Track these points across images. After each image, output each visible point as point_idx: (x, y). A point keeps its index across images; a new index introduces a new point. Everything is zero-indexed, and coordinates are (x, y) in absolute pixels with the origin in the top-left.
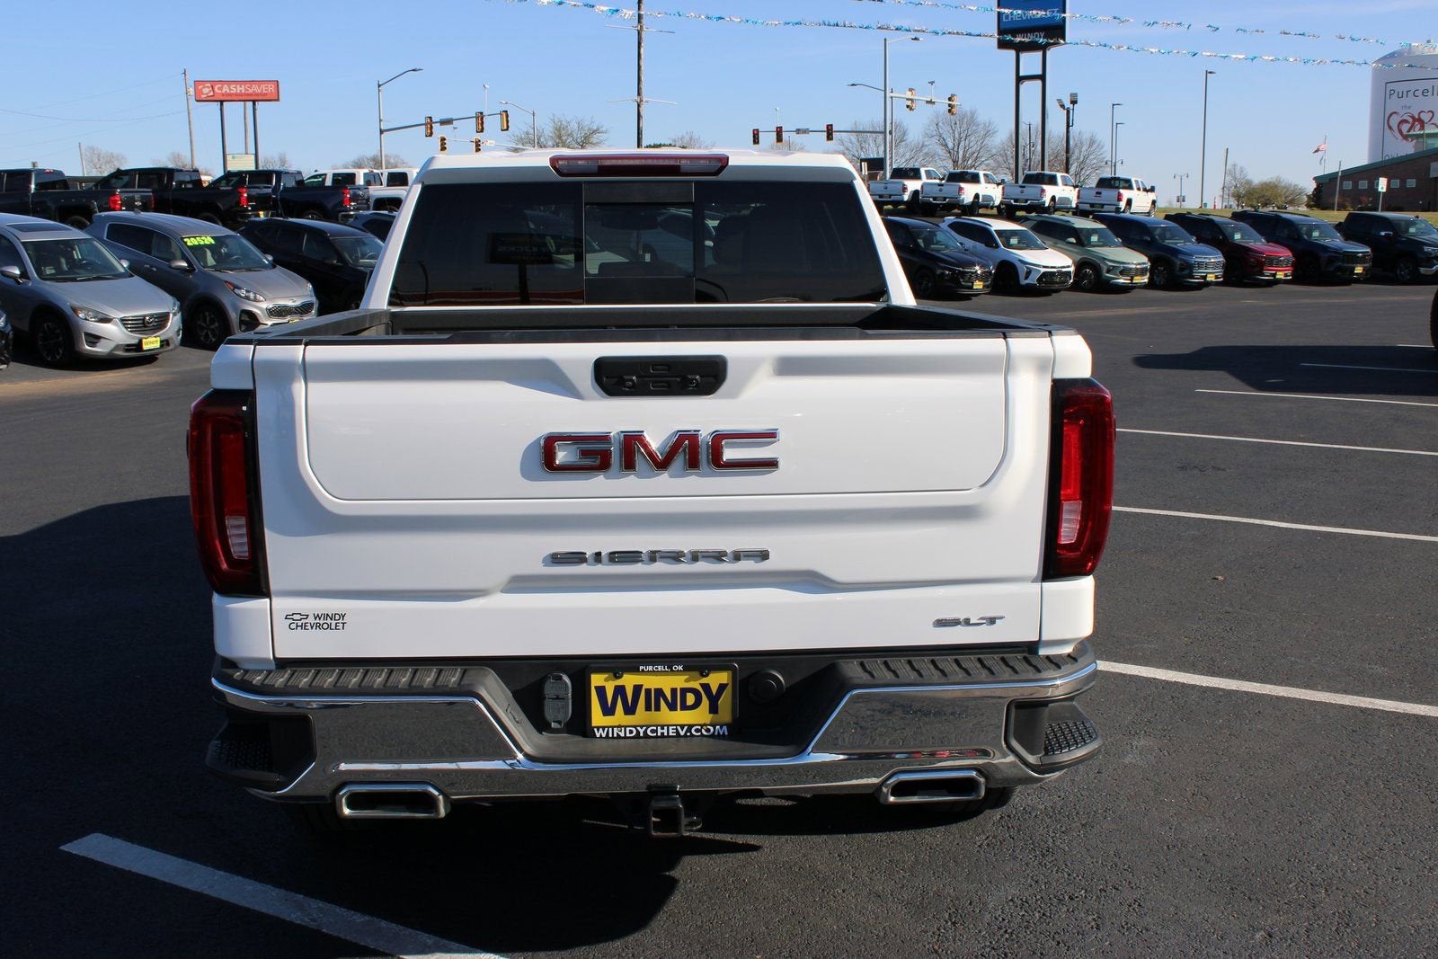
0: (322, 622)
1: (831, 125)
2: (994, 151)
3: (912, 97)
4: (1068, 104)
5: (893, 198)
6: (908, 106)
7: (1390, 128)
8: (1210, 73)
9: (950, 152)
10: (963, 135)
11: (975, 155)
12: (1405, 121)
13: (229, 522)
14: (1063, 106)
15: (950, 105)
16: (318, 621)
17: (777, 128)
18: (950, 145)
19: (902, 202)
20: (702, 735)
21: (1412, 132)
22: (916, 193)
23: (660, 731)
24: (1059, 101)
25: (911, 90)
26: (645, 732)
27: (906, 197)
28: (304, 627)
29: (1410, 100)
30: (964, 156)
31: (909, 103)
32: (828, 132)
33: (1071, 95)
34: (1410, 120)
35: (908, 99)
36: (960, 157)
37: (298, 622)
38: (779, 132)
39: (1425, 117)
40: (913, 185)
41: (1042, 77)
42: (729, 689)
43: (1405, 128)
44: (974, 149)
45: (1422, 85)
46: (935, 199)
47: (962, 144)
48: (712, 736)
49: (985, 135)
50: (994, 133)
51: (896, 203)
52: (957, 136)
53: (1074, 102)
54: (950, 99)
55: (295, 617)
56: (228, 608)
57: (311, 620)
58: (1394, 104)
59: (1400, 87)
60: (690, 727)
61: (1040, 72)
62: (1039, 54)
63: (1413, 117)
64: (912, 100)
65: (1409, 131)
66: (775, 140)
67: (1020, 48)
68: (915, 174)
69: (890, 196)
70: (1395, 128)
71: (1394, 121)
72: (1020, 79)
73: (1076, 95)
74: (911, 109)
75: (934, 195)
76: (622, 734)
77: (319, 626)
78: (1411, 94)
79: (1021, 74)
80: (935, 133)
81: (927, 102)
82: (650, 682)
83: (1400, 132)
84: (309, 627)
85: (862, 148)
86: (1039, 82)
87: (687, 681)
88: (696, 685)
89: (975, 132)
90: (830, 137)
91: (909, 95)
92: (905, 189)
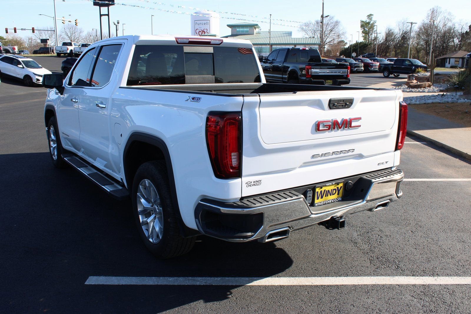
0: (255, 183)
1: (34, 28)
2: (83, 38)
3: (64, 20)
4: (116, 24)
5: (64, 52)
6: (63, 23)
7: (196, 33)
8: (153, 16)
9: (69, 38)
10: (73, 32)
11: (77, 38)
12: (200, 31)
13: (232, 154)
14: (115, 24)
15: (76, 23)
16: (254, 183)
17: (14, 28)
18: (69, 35)
19: (67, 53)
20: (337, 201)
21: (202, 35)
22: (71, 50)
23: (328, 202)
24: (114, 22)
25: (63, 17)
26: (325, 203)
27: (68, 52)
28: (250, 186)
29: (201, 26)
30: (74, 39)
31: (63, 21)
32: (33, 30)
33: (117, 21)
34: (202, 31)
35: (62, 20)
36: (73, 39)
37: (249, 184)
38: (15, 30)
39: (205, 31)
40: (70, 48)
41: (108, 15)
42: (342, 187)
43: (200, 33)
44: (77, 37)
45: (204, 22)
46: (78, 52)
47: (73, 35)
48: (338, 201)
49: (80, 32)
50: (83, 32)
51: (65, 54)
52: (71, 32)
53: (118, 23)
54: (76, 21)
55: (249, 183)
56: (229, 183)
57: (253, 183)
58: (197, 27)
59: (198, 22)
60: (334, 199)
61: (107, 14)
62: (107, 8)
63: (202, 30)
64: (64, 21)
65: (201, 34)
66: (14, 32)
67: (101, 5)
68: (70, 44)
69: (63, 51)
70: (198, 33)
71: (197, 31)
72: (101, 15)
73: (118, 21)
74: (64, 23)
75: (78, 51)
76: (321, 204)
77: (254, 185)
78: (201, 24)
79: (101, 14)
80: (64, 31)
81: (69, 21)
82: (327, 188)
83: (199, 34)
84: (252, 186)
85: (40, 36)
86: (107, 17)
87: (334, 187)
88: (336, 188)
89: (77, 31)
90: (33, 32)
91: (63, 19)
92: (68, 49)
